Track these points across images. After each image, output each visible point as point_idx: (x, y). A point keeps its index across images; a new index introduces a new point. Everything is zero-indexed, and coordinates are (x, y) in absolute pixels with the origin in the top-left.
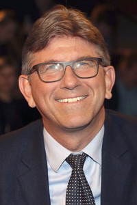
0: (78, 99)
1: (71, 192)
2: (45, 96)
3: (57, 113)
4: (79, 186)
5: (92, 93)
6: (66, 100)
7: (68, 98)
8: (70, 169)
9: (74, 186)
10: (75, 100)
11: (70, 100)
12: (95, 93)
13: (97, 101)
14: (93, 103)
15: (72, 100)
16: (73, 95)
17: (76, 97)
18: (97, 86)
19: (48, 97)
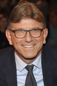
0: (31, 46)
1: (28, 80)
2: (17, 44)
3: (22, 51)
4: (31, 79)
5: (37, 44)
6: (26, 46)
7: (27, 46)
8: (27, 72)
9: (29, 79)
10: (30, 46)
11: (28, 47)
12: (39, 44)
13: (39, 47)
14: (38, 48)
15: (29, 47)
16: (29, 44)
17: (31, 45)
18: (40, 41)
19: (18, 44)
